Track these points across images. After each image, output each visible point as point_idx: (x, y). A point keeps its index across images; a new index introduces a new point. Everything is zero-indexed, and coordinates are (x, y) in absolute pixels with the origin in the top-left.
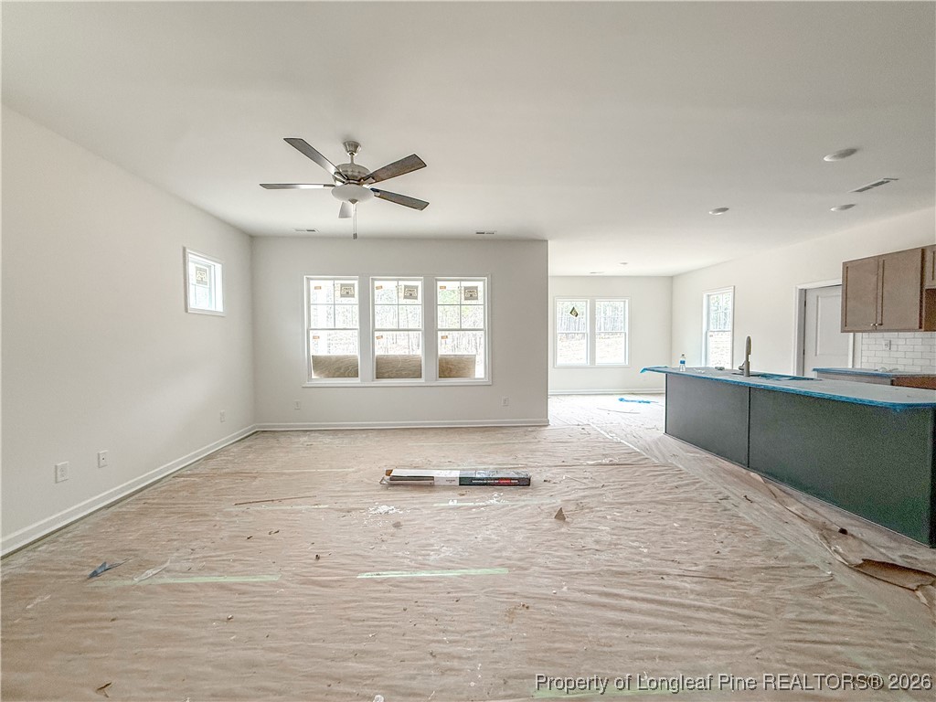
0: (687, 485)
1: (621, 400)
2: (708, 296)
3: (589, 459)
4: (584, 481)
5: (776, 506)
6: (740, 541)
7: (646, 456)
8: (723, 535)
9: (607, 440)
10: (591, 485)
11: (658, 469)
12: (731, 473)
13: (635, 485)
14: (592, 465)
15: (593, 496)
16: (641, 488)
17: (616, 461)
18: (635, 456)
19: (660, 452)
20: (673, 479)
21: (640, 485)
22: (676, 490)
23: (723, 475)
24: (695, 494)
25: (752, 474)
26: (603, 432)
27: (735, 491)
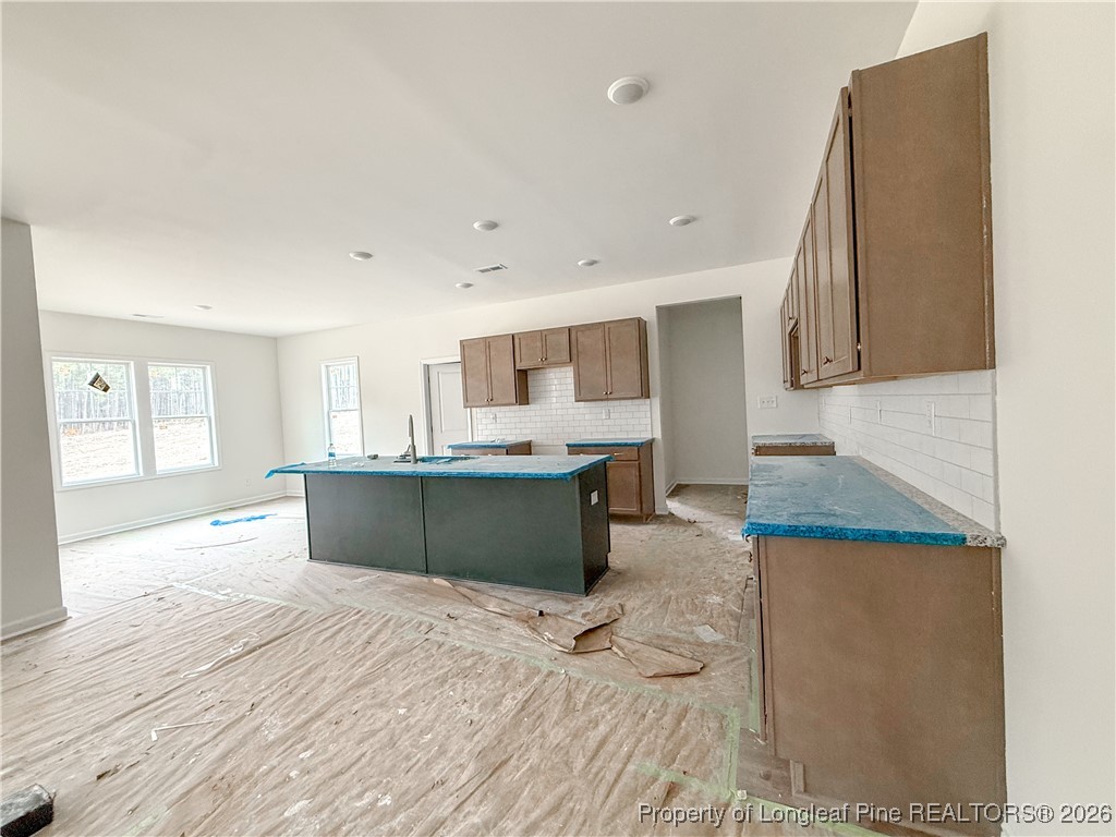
0: (379, 631)
1: (216, 523)
2: (327, 366)
3: (197, 661)
4: (208, 717)
5: (476, 613)
6: (479, 684)
7: (302, 608)
8: (459, 687)
9: (219, 606)
10: (226, 719)
11: (328, 624)
12: (415, 589)
13: (309, 672)
14: (210, 671)
15: (242, 743)
16: (320, 673)
17: (255, 641)
18: (284, 616)
19: (319, 593)
20: (357, 631)
21: (317, 666)
22: (370, 648)
23: (409, 595)
24: (396, 642)
25: (435, 580)
26: (206, 593)
27: (432, 613)
